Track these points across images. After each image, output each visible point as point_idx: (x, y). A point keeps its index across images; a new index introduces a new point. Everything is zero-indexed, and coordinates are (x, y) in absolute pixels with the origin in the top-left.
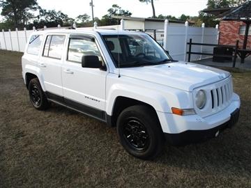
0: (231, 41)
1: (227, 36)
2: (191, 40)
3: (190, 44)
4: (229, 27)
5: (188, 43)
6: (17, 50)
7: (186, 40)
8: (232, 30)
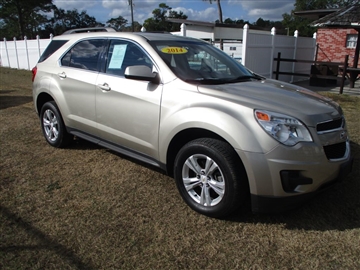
0: (333, 56)
1: (328, 49)
2: (279, 54)
3: (278, 59)
4: (331, 36)
5: (275, 59)
6: (26, 68)
7: (273, 54)
8: (335, 41)
